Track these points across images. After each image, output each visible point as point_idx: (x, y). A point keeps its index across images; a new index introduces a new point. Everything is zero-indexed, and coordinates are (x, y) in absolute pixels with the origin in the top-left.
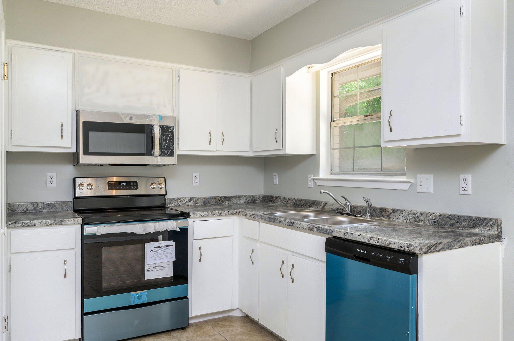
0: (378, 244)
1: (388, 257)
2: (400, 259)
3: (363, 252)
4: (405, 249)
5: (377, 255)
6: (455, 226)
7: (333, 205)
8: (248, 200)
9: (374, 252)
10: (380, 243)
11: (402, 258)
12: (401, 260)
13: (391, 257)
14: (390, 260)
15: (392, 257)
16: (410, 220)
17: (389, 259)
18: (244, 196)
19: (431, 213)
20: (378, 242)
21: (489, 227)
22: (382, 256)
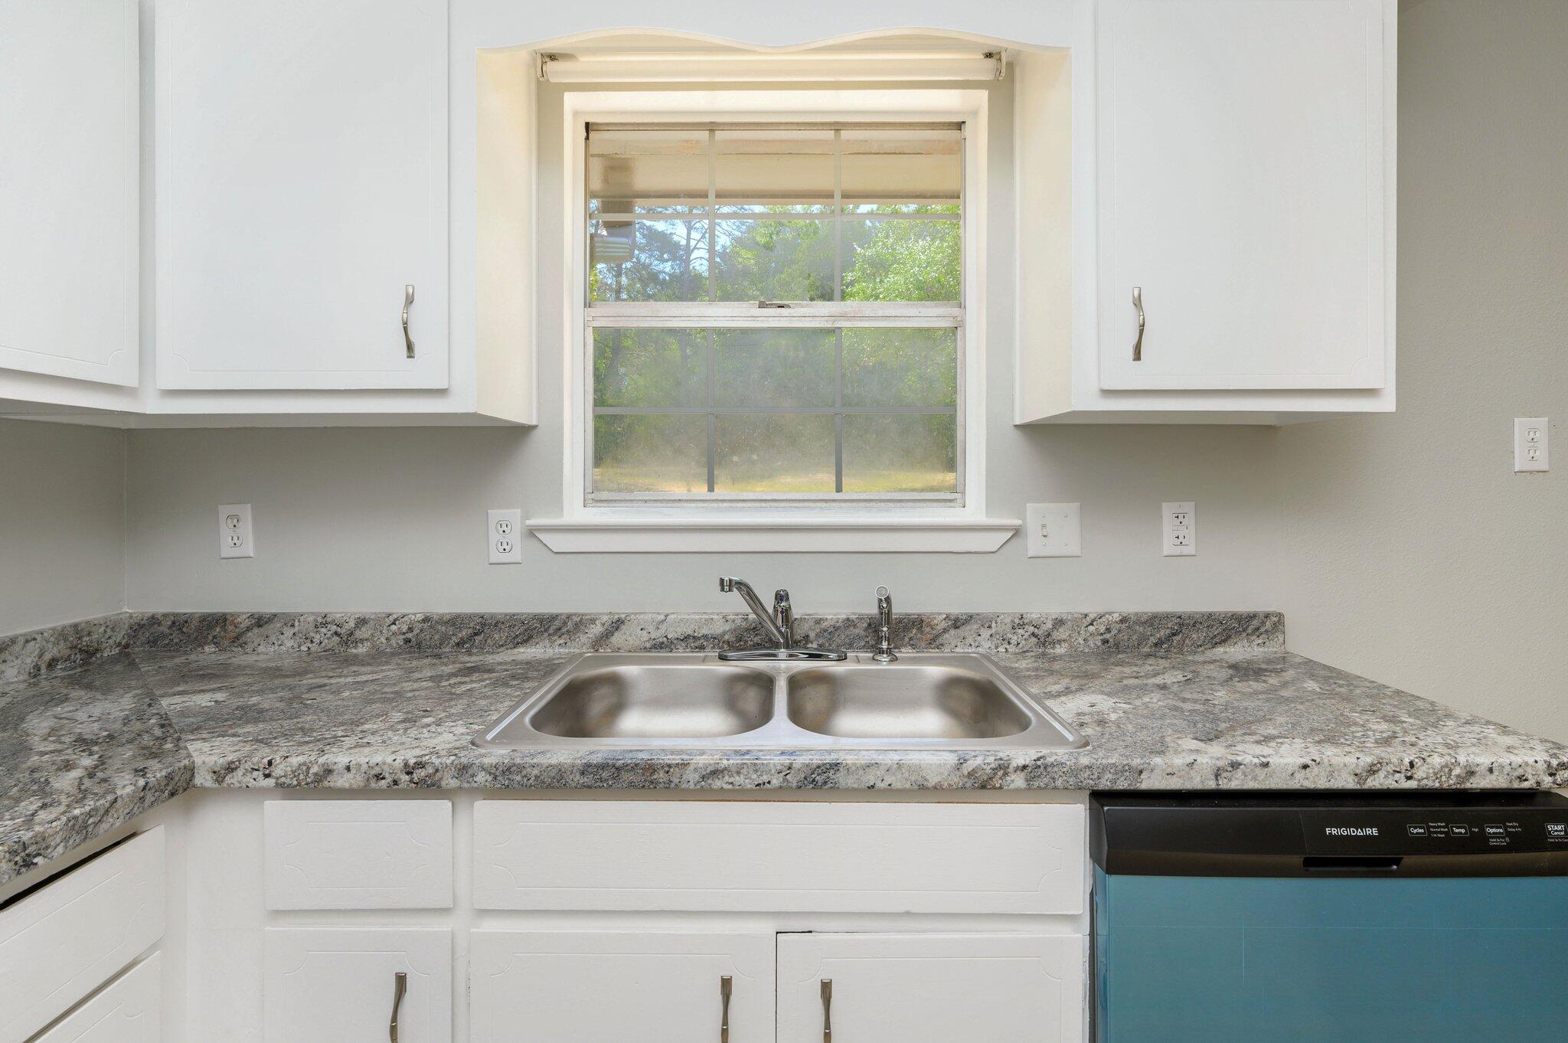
0: (1412, 785)
1: (1492, 831)
2: (1550, 827)
3: (1360, 833)
4: (1538, 783)
5: (1441, 833)
6: (1170, 644)
7: (663, 627)
8: (47, 657)
9: (1417, 823)
10: (1419, 780)
11: (1557, 822)
12: (1556, 831)
13: (1506, 828)
14: (1507, 839)
15: (1510, 827)
16: (1018, 644)
17: (1502, 838)
18: (27, 641)
19: (1092, 616)
20: (1409, 778)
21: (1264, 636)
22: (1463, 831)
